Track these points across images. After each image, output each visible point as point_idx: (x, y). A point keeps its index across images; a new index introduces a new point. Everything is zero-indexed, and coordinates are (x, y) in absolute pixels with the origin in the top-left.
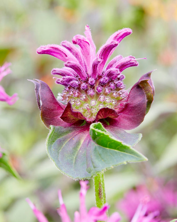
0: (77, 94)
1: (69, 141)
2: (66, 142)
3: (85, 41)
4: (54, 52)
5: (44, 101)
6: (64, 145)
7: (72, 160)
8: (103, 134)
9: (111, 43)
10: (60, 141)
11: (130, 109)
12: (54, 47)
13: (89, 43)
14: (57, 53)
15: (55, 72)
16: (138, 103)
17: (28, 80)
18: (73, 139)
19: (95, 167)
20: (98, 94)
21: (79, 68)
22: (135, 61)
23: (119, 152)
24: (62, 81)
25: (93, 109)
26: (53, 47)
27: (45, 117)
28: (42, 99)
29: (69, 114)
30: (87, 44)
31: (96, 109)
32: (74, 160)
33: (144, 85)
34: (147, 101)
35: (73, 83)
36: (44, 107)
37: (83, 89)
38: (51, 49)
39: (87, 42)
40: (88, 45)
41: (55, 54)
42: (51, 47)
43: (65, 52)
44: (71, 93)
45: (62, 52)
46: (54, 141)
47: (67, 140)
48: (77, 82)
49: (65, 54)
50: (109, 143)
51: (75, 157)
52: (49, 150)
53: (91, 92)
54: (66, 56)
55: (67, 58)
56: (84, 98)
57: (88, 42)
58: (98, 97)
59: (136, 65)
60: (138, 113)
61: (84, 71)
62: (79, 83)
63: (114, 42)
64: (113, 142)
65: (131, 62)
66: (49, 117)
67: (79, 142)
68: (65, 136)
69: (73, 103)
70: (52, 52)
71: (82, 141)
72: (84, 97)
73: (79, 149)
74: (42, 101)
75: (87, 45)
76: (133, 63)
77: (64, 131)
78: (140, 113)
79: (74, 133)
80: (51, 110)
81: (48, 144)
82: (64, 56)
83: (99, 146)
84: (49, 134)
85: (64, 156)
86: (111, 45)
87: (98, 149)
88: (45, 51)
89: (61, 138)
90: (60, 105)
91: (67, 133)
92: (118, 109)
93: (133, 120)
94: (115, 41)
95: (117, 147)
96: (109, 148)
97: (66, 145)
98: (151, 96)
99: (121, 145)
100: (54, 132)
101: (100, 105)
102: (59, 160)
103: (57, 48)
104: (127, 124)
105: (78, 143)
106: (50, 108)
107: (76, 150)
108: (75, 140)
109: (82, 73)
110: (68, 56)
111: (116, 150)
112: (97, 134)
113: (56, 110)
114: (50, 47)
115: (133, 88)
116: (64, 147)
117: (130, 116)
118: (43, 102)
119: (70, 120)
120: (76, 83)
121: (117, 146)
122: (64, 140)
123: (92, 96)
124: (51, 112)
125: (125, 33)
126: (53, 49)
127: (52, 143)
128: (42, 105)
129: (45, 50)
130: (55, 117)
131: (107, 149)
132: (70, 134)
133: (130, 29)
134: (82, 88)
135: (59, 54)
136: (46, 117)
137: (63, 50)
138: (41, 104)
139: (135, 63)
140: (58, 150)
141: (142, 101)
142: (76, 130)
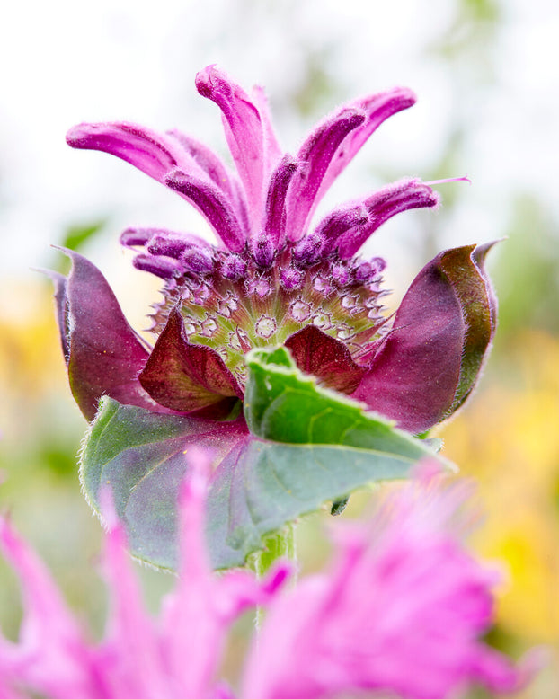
0: (206, 294)
3: (243, 100)
4: (130, 146)
6: (150, 472)
9: (340, 115)
10: (136, 458)
11: (403, 361)
13: (259, 110)
14: (141, 151)
19: (257, 520)
20: (286, 295)
21: (219, 203)
22: (428, 188)
23: (349, 453)
29: (175, 371)
30: (250, 112)
34: (465, 328)
38: (119, 131)
39: (250, 105)
41: (131, 155)
44: (187, 295)
45: (159, 146)
46: (111, 454)
49: (168, 154)
50: (313, 419)
53: (259, 287)
56: (234, 306)
57: (255, 104)
59: (431, 203)
60: (434, 376)
61: (235, 218)
62: (216, 260)
65: (412, 191)
70: (121, 143)
74: (76, 315)
77: (151, 424)
82: (165, 160)
83: (277, 444)
85: (145, 505)
87: (272, 456)
89: (140, 447)
91: (162, 432)
95: (346, 432)
96: (314, 441)
97: (156, 473)
99: (358, 422)
100: (115, 420)
102: (129, 518)
109: (229, 221)
110: (178, 163)
111: (340, 447)
115: (416, 282)
116: (148, 479)
119: (179, 399)
123: (261, 303)
124: (107, 364)
126: (123, 133)
130: (123, 387)
131: (308, 450)
135: (148, 153)
137: (161, 139)
138: (72, 327)
139: (425, 195)
140: (127, 487)
141: (447, 327)
142: (197, 430)
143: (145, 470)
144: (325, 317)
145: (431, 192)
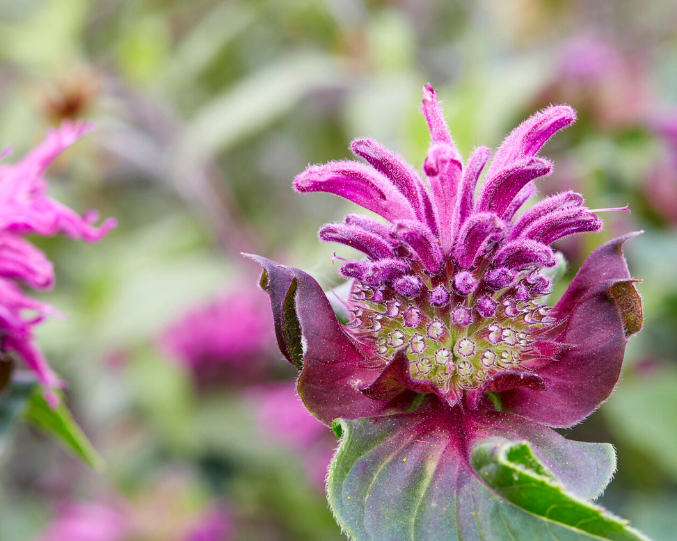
0: (415, 320)
1: (390, 464)
2: (381, 468)
3: (452, 160)
4: (348, 186)
5: (313, 337)
6: (375, 477)
7: (405, 529)
8: (542, 484)
9: (529, 164)
10: (365, 466)
11: (572, 364)
12: (350, 169)
13: (462, 164)
14: (355, 188)
15: (334, 235)
16: (601, 346)
17: (242, 253)
18: (405, 460)
21: (426, 239)
22: (593, 215)
23: (582, 535)
24: (373, 276)
25: (462, 366)
26: (345, 169)
27: (309, 383)
28: (306, 333)
30: (455, 167)
31: (471, 366)
32: (412, 528)
33: (619, 292)
35: (404, 285)
36: (313, 358)
37: (436, 304)
38: (340, 176)
39: (456, 162)
40: (458, 169)
41: (348, 192)
42: (338, 172)
43: (379, 187)
44: (395, 312)
45: (372, 185)
46: (347, 470)
47: (383, 462)
48: (414, 280)
49: (379, 191)
51: (413, 520)
52: (335, 499)
53: (461, 314)
54: (383, 197)
55: (384, 203)
56: (440, 331)
57: (460, 161)
58: (478, 327)
59: (595, 228)
60: (597, 376)
62: (421, 285)
63: (537, 161)
64: (570, 506)
65: (582, 218)
66: (322, 383)
67: (422, 469)
68: (376, 448)
69: (398, 344)
70: (340, 185)
71: (431, 467)
72: (437, 327)
73: (422, 493)
74: (307, 337)
75: (455, 170)
76: (587, 221)
77: (374, 434)
78: (600, 375)
79: (401, 437)
80: (331, 362)
81: (335, 480)
82: (376, 196)
84: (338, 449)
85: (379, 515)
86: (529, 171)
88: (321, 183)
89: (366, 455)
90: (354, 343)
91: (381, 438)
92: (534, 359)
93: (576, 393)
94: (541, 159)
97: (381, 477)
98: (635, 323)
99: (595, 518)
100: (351, 443)
101: (487, 354)
102: (368, 530)
103: (357, 174)
104: (560, 408)
105: (418, 474)
106: (328, 359)
107: (415, 495)
108: (409, 461)
110: (387, 198)
111: (574, 529)
112: (516, 478)
113: (342, 361)
114: (336, 169)
116: (375, 485)
117: (570, 382)
118: (309, 343)
119: (385, 392)
120: (411, 284)
121: (580, 519)
122: (376, 460)
124: (328, 370)
125: (556, 122)
126: (344, 177)
127: (344, 477)
128: (307, 352)
129: (322, 179)
130: (338, 382)
131: (542, 522)
132: (391, 439)
133: (569, 108)
134: (432, 300)
135: (362, 190)
136: (314, 383)
137: (373, 179)
138: (305, 348)
139: (592, 223)
140: (362, 498)
141: (611, 340)
142: (406, 426)
143: (372, 476)
144: (512, 333)
145: (596, 220)
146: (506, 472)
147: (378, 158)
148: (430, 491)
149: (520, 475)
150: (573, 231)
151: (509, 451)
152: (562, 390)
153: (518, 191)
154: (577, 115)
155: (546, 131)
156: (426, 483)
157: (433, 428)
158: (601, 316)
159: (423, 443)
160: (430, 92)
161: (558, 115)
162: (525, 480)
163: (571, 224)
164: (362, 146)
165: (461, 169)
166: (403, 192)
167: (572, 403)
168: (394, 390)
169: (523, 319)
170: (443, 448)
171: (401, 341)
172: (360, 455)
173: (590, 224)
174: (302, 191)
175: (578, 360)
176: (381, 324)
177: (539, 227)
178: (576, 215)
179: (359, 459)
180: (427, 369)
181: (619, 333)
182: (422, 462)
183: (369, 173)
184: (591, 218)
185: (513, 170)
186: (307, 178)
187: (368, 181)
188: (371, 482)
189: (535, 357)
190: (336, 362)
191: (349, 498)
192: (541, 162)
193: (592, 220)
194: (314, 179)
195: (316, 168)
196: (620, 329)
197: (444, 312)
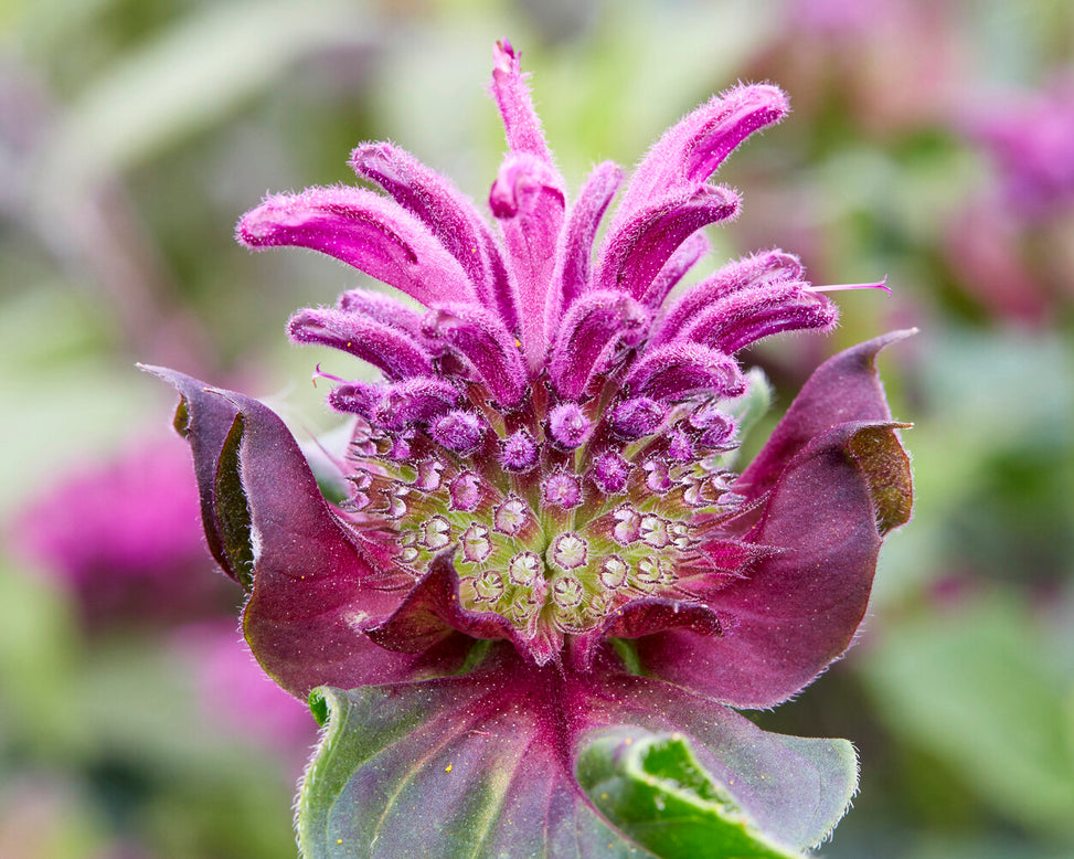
1: (421, 776)
2: (403, 784)
5: (273, 528)
8: (711, 817)
12: (347, 203)
15: (318, 331)
16: (832, 550)
17: (138, 364)
18: (448, 769)
24: (390, 412)
25: (562, 586)
26: (338, 203)
27: (266, 618)
28: (260, 520)
31: (579, 587)
33: (867, 446)
35: (450, 429)
36: (273, 569)
37: (512, 467)
40: (557, 206)
42: (325, 208)
43: (405, 238)
47: (407, 771)
48: (471, 420)
52: (313, 844)
54: (412, 257)
55: (413, 269)
58: (593, 511)
63: (711, 192)
66: (291, 619)
67: (482, 786)
68: (393, 745)
69: (439, 544)
71: (500, 783)
72: (514, 511)
73: (482, 833)
75: (550, 207)
76: (806, 309)
78: (829, 607)
79: (443, 724)
80: (309, 579)
81: (312, 807)
84: (320, 747)
86: (695, 210)
88: (292, 230)
90: (353, 541)
92: (702, 576)
93: (784, 642)
94: (718, 188)
98: (899, 507)
101: (612, 564)
103: (361, 213)
104: (752, 669)
105: (475, 794)
106: (303, 572)
107: (467, 837)
108: (457, 771)
112: (661, 806)
113: (331, 576)
114: (320, 203)
117: (771, 620)
118: (266, 540)
120: (465, 426)
122: (393, 769)
125: (749, 116)
127: (330, 800)
128: (262, 559)
129: (293, 222)
132: (422, 728)
133: (775, 89)
134: (505, 458)
136: (275, 618)
146: (642, 793)
147: (405, 182)
148: (497, 829)
149: (669, 799)
150: (779, 328)
151: (647, 752)
152: (759, 636)
153: (674, 248)
154: (791, 102)
155: (729, 133)
156: (490, 813)
157: (505, 707)
158: (833, 493)
159: (485, 737)
160: (508, 56)
161: (753, 104)
162: (677, 809)
163: (776, 315)
164: (373, 159)
165: (563, 205)
166: (452, 248)
167: (776, 662)
168: (431, 632)
169: (682, 496)
170: (524, 747)
171: (445, 538)
172: (363, 758)
173: (812, 315)
174: (254, 244)
175: (787, 578)
176: (407, 504)
177: (715, 320)
178: (786, 297)
179: (360, 765)
180: (494, 592)
181: (866, 526)
182: (483, 773)
183: (384, 211)
184: (814, 302)
185: (664, 208)
186: (264, 219)
187: (383, 227)
188: (383, 811)
189: (703, 571)
190: (318, 577)
191: (340, 841)
192: (717, 193)
193: (817, 308)
194: (277, 222)
195: (281, 200)
196: (869, 517)
197: (528, 482)
